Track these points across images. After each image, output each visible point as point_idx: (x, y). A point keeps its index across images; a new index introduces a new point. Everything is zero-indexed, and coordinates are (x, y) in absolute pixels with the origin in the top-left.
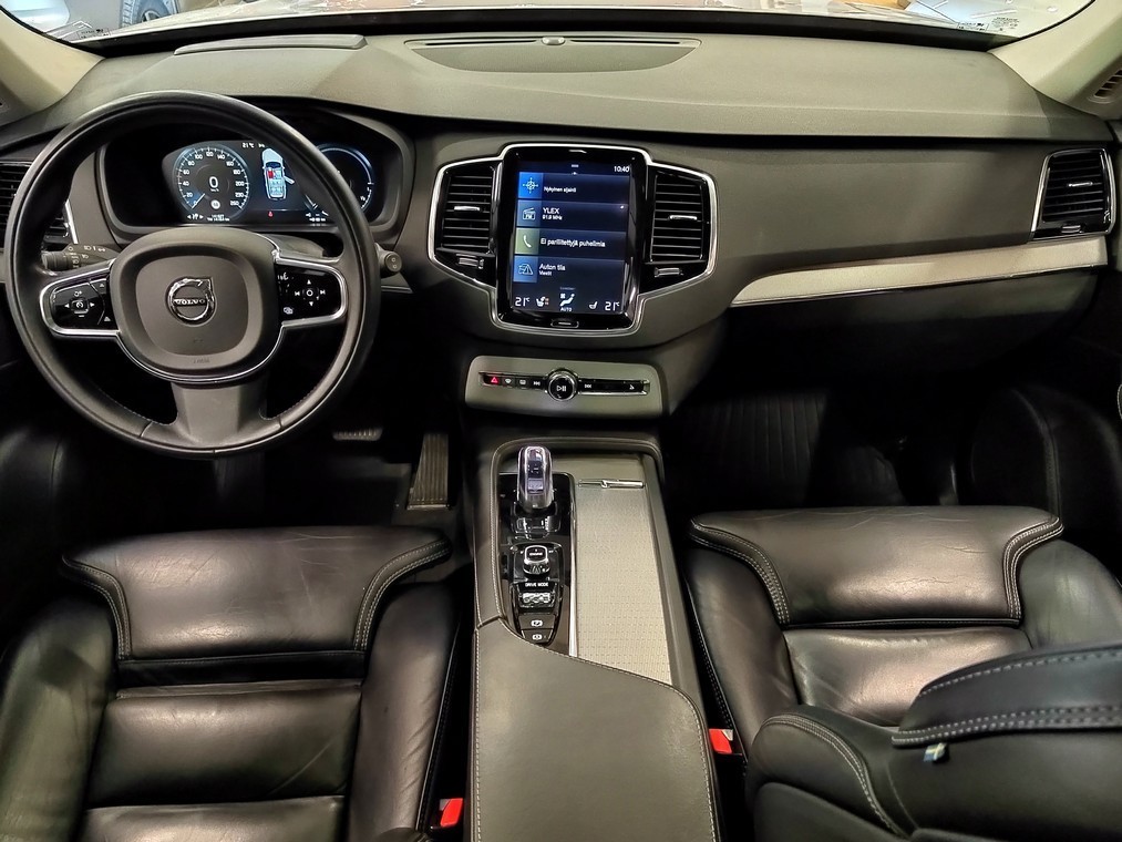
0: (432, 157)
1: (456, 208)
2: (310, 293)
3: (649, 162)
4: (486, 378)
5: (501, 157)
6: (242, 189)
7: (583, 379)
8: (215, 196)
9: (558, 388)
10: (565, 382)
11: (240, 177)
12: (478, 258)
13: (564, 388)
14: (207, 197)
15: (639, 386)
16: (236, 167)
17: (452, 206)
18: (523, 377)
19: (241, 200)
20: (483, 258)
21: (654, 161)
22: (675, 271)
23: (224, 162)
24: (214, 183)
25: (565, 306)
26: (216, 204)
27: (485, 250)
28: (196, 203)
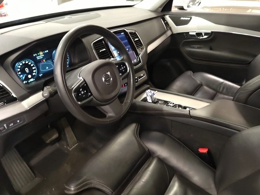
1: (100, 51)
2: (123, 68)
6: (35, 69)
8: (28, 74)
11: (33, 66)
14: (27, 75)
16: (31, 64)
19: (35, 72)
23: (28, 64)
24: (27, 70)
26: (30, 76)
28: (24, 78)
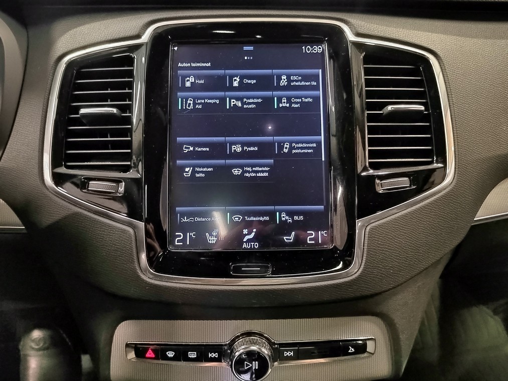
0: (49, 45)
1: (83, 111)
3: (351, 37)
4: (140, 351)
5: (146, 38)
7: (281, 345)
9: (247, 365)
10: (257, 356)
12: (117, 180)
13: (255, 365)
15: (361, 349)
17: (77, 109)
18: (193, 348)
20: (125, 179)
21: (358, 35)
22: (404, 182)
25: (249, 241)
27: (126, 169)
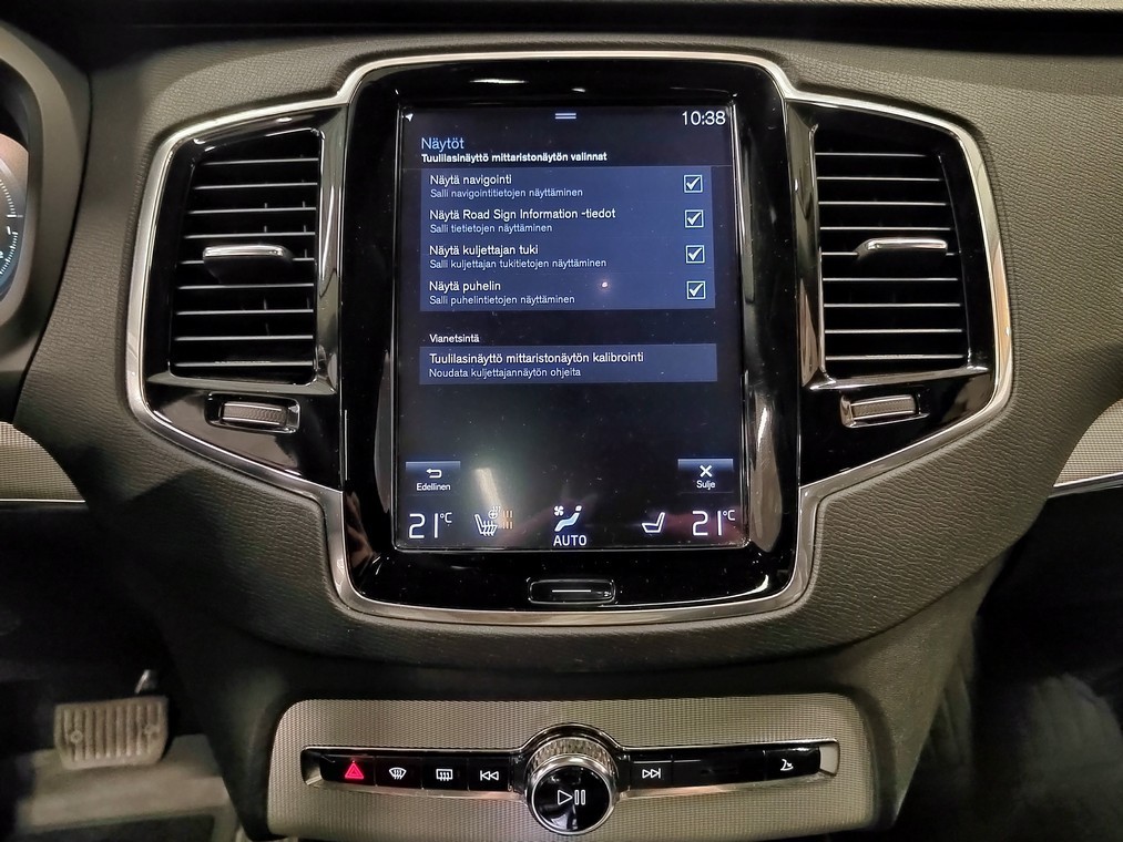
1: (211, 252)
3: (787, 91)
4: (332, 766)
5: (345, 94)
7: (636, 755)
9: (563, 797)
10: (584, 778)
12: (284, 401)
13: (580, 797)
15: (808, 763)
17: (200, 247)
18: (447, 759)
20: (303, 398)
21: (803, 86)
22: (902, 405)
25: (567, 531)
27: (303, 376)
